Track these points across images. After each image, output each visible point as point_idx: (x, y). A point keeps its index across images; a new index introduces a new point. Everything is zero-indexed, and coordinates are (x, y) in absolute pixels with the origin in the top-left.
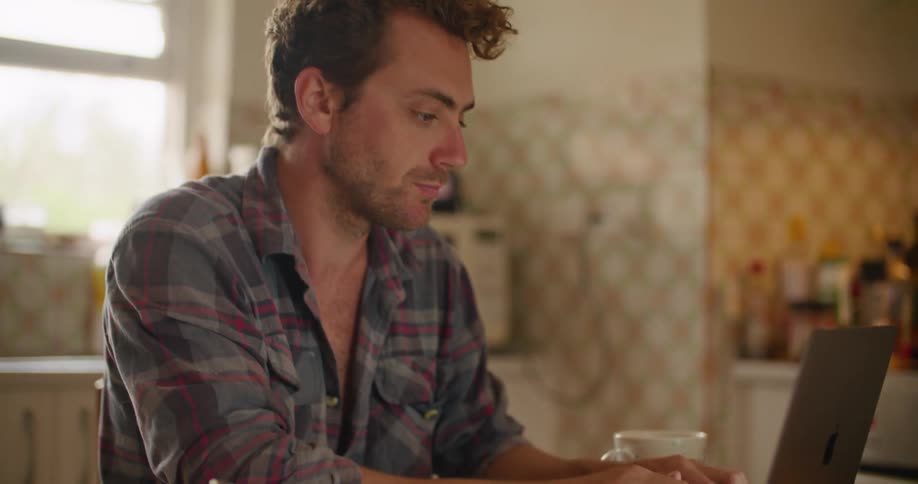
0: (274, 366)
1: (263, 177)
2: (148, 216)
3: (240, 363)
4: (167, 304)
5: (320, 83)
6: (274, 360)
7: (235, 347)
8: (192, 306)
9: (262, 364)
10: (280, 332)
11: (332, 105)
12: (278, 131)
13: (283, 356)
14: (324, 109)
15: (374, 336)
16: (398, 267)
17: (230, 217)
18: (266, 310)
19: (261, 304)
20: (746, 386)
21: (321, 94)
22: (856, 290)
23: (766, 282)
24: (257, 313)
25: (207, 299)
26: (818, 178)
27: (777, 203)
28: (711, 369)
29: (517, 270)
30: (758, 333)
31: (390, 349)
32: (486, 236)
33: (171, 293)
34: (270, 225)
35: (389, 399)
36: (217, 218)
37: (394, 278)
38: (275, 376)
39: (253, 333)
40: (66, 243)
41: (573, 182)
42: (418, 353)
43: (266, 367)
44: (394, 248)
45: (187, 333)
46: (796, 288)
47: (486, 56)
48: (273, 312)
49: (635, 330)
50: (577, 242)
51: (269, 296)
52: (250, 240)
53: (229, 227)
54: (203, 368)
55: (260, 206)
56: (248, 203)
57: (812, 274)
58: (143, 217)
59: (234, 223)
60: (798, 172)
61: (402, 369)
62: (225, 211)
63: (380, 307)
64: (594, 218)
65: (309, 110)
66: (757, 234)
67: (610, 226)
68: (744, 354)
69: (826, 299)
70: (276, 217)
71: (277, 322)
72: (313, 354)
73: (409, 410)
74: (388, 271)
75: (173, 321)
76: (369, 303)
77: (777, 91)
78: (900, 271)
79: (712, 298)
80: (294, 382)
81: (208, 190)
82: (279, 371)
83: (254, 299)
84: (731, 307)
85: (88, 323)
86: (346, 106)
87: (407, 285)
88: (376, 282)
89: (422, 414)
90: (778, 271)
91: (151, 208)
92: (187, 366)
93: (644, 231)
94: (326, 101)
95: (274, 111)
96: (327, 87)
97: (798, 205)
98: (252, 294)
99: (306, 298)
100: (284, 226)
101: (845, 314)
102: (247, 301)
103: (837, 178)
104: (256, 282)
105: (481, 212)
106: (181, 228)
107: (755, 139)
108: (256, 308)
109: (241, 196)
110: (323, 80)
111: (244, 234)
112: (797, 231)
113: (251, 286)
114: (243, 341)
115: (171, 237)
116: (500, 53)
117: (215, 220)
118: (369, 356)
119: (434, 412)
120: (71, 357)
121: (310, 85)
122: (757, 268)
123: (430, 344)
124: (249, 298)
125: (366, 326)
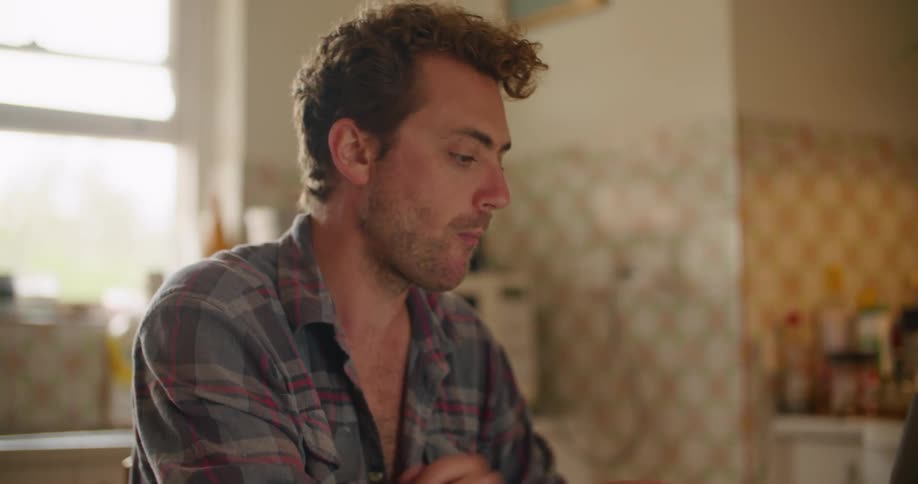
0: (308, 445)
1: (299, 245)
2: (176, 290)
3: (271, 444)
4: (193, 382)
5: (355, 135)
6: (309, 438)
7: (265, 427)
8: (221, 386)
9: (296, 443)
10: (318, 408)
11: (368, 155)
12: (312, 192)
13: (319, 434)
14: (361, 160)
15: (421, 409)
16: (441, 339)
17: (262, 290)
18: (301, 384)
19: (294, 379)
20: (787, 441)
21: (356, 145)
22: (898, 340)
23: (804, 333)
24: (292, 390)
25: (235, 378)
26: (850, 225)
27: (810, 252)
28: (750, 424)
29: (543, 328)
30: (797, 387)
31: (438, 425)
32: (511, 294)
33: (199, 371)
34: (309, 294)
36: (248, 291)
37: (437, 351)
38: (311, 456)
39: (287, 410)
40: (79, 312)
41: (598, 237)
42: (460, 432)
43: (301, 447)
44: (436, 320)
45: (215, 413)
46: (834, 339)
47: (518, 95)
48: (309, 387)
49: (669, 386)
50: (604, 297)
51: (305, 371)
52: (282, 313)
53: (260, 301)
54: (232, 450)
55: (296, 275)
56: (283, 272)
57: (851, 325)
58: (171, 292)
59: (266, 295)
60: (830, 220)
61: (447, 444)
62: (256, 283)
63: (425, 378)
64: (623, 272)
65: (345, 162)
66: (791, 284)
67: (641, 280)
68: (783, 408)
69: (866, 349)
70: (314, 286)
71: (313, 397)
72: (348, 429)
74: (430, 344)
75: (201, 400)
76: (415, 377)
77: (806, 137)
79: (749, 352)
80: (331, 460)
81: (239, 260)
82: (314, 450)
83: (288, 375)
84: (768, 361)
85: (104, 396)
86: (382, 154)
87: (449, 358)
88: (421, 356)
90: (816, 324)
91: (179, 282)
92: (213, 448)
93: (675, 285)
94: (363, 152)
95: (307, 172)
96: (362, 136)
97: (831, 254)
98: (285, 370)
99: (347, 368)
100: (322, 295)
101: (887, 364)
102: (280, 376)
103: (870, 225)
104: (289, 355)
105: (503, 269)
106: (209, 303)
107: (787, 187)
108: (290, 383)
109: (275, 265)
110: (356, 130)
111: (277, 307)
112: (833, 280)
113: (285, 361)
114: (276, 420)
115: (198, 312)
116: (532, 91)
117: (244, 293)
118: (417, 428)
120: (87, 432)
121: (345, 138)
122: (793, 319)
123: (471, 424)
124: (282, 373)
125: (412, 398)
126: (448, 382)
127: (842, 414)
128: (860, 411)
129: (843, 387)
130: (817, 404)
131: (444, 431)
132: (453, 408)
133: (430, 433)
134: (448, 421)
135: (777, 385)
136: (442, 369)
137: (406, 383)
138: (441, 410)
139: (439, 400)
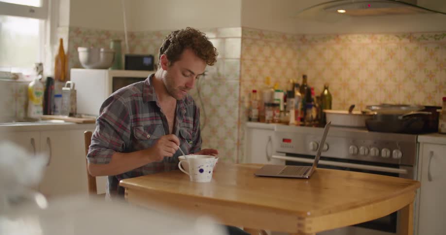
15: (179, 121)
16: (184, 104)
20: (251, 129)
22: (285, 100)
23: (258, 96)
27: (260, 71)
28: (240, 123)
30: (255, 113)
31: (183, 125)
34: (150, 94)
35: (183, 137)
37: (183, 107)
42: (189, 128)
44: (183, 100)
46: (267, 99)
49: (214, 111)
55: (148, 89)
56: (145, 89)
57: (272, 95)
60: (267, 60)
61: (185, 130)
63: (180, 114)
66: (254, 81)
67: (208, 76)
68: (250, 120)
69: (276, 102)
70: (152, 92)
72: (160, 125)
73: (186, 140)
74: (182, 105)
76: (177, 113)
78: (298, 94)
79: (241, 101)
84: (246, 105)
87: (186, 109)
88: (179, 108)
89: (189, 142)
90: (262, 94)
97: (267, 72)
99: (161, 111)
100: (154, 94)
101: (282, 108)
103: (278, 62)
107: (255, 49)
112: (267, 81)
118: (178, 126)
119: (191, 142)
122: (254, 91)
123: (191, 126)
125: (177, 118)
126: (186, 115)
127: (268, 122)
128: (273, 121)
129: (269, 114)
130: (260, 119)
131: (184, 127)
132: (187, 121)
133: (181, 127)
134: (186, 124)
135: (249, 111)
136: (184, 111)
137: (175, 114)
138: (184, 122)
139: (183, 119)
